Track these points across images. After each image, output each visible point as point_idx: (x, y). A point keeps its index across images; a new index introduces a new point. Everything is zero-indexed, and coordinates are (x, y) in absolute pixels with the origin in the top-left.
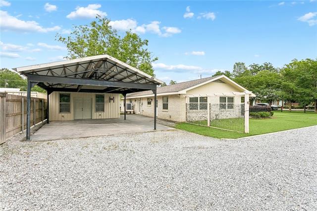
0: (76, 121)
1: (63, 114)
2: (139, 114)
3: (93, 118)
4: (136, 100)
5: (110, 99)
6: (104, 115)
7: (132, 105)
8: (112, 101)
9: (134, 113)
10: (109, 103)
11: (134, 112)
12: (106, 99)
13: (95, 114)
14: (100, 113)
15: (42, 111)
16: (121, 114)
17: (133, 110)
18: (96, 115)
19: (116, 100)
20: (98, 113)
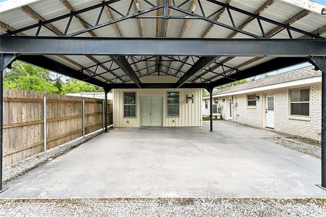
0: (143, 129)
1: (128, 119)
2: (230, 121)
3: (164, 126)
4: (224, 100)
5: (188, 98)
6: (180, 122)
7: (218, 107)
8: (190, 101)
9: (222, 119)
10: (187, 105)
11: (221, 116)
12: (182, 98)
13: (167, 119)
14: (173, 119)
15: (102, 115)
16: (204, 119)
17: (220, 114)
18: (168, 122)
19: (196, 99)
20: (171, 119)
